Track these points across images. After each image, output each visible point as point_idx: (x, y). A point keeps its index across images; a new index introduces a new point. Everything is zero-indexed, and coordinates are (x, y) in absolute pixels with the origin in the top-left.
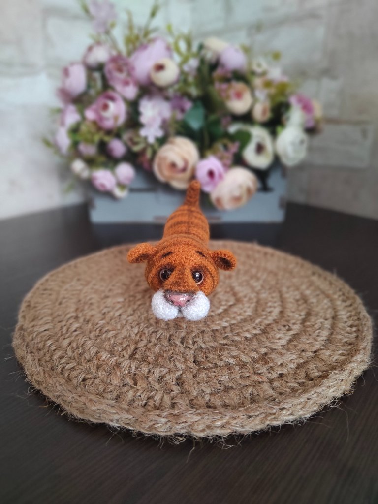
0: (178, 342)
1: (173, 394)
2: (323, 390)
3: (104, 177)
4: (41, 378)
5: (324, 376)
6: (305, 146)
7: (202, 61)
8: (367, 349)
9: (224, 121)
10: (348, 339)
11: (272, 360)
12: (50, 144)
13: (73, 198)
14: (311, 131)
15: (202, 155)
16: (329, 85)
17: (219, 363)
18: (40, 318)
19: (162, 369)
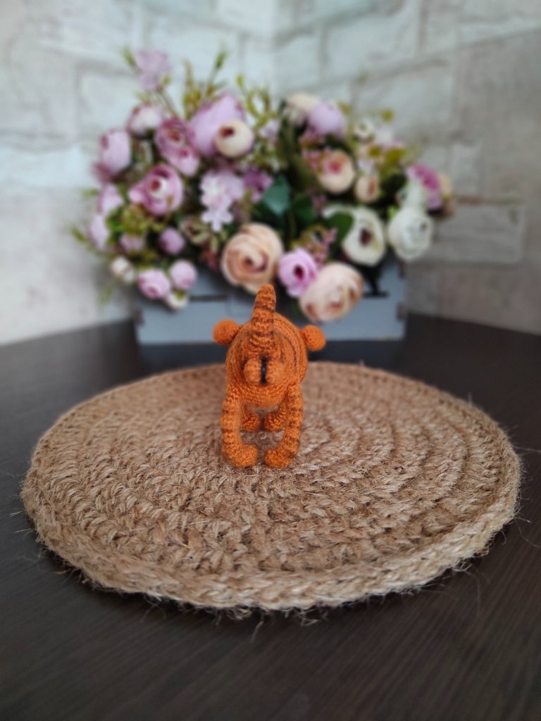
0: (247, 489)
1: (237, 554)
2: (446, 548)
3: (154, 280)
4: (57, 536)
5: (448, 529)
6: (429, 232)
7: (285, 123)
8: (510, 496)
9: (316, 202)
10: (485, 484)
11: (376, 510)
12: (82, 237)
13: (114, 312)
14: (437, 213)
15: (287, 248)
16: (462, 153)
17: (303, 515)
18: (60, 462)
19: (223, 523)
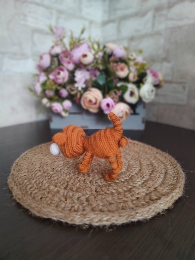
0: (88, 182)
1: (84, 205)
2: (158, 205)
3: (57, 106)
4: (20, 197)
5: (159, 198)
6: (154, 93)
7: (105, 53)
8: (181, 188)
9: (115, 81)
10: (172, 183)
11: (134, 191)
12: (32, 90)
13: (42, 117)
14: (157, 86)
15: (104, 97)
16: (166, 65)
17: (108, 192)
18: (22, 170)
19: (80, 194)
